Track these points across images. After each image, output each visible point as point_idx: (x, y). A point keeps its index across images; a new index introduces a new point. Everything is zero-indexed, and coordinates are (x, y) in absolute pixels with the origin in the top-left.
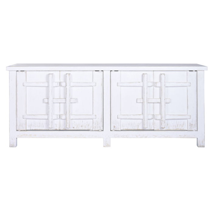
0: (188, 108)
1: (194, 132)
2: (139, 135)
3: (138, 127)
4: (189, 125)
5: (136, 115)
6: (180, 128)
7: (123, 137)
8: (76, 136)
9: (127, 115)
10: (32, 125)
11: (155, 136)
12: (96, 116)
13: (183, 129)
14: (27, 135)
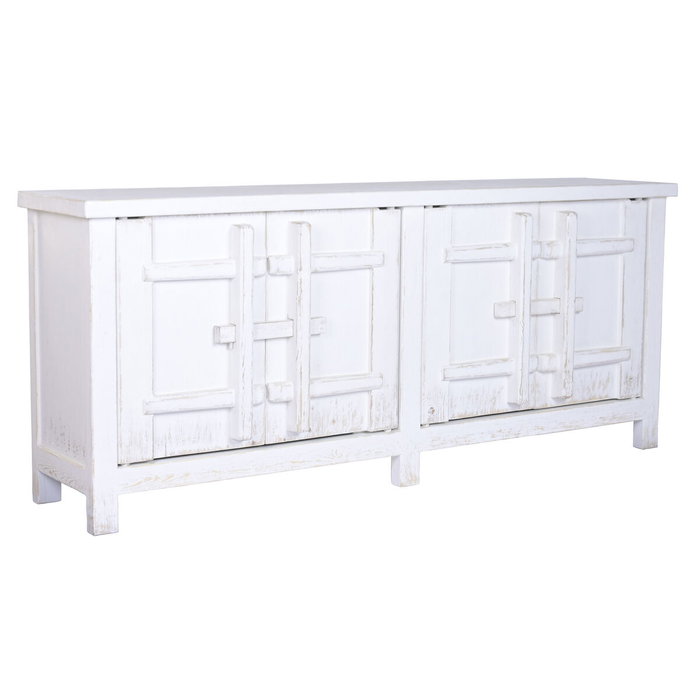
0: (623, 325)
1: (634, 401)
2: (500, 431)
3: (494, 404)
4: (623, 380)
5: (496, 361)
6: (599, 394)
7: (456, 443)
8: (318, 461)
9: (471, 365)
10: (170, 437)
11: (541, 430)
12: (382, 377)
13: (606, 396)
14: (157, 478)
